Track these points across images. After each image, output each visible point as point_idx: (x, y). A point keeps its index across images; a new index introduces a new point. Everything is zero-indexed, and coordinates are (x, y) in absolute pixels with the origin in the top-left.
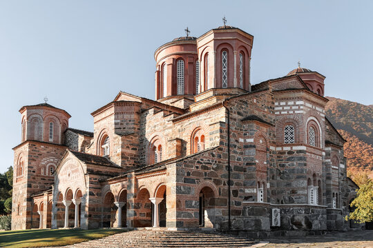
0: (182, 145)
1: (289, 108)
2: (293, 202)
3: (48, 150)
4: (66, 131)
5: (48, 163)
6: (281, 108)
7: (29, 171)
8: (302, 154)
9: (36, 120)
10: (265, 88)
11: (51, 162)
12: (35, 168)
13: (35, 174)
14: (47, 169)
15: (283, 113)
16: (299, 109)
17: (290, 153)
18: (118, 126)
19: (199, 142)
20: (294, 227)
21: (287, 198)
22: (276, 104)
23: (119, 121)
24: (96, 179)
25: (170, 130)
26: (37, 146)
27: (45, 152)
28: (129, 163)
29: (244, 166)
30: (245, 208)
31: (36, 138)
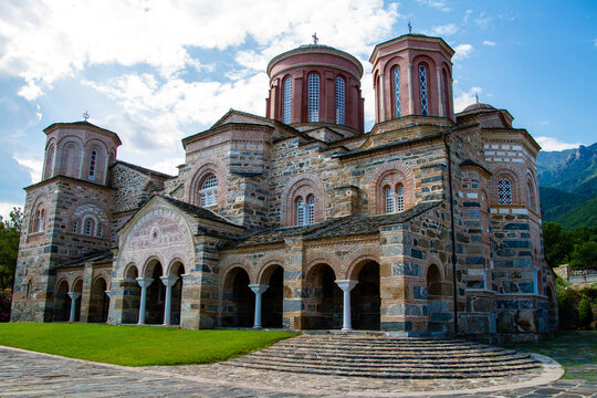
0: (359, 197)
1: (504, 154)
2: (517, 291)
3: (87, 193)
4: (115, 165)
5: (85, 213)
6: (492, 153)
7: (56, 225)
8: (524, 221)
9: (71, 145)
10: (471, 123)
11: (91, 213)
12: (65, 221)
13: (64, 231)
14: (83, 224)
15: (495, 160)
16: (517, 157)
17: (508, 217)
18: (236, 161)
19: (392, 193)
20: (519, 328)
21: (508, 285)
22: (486, 146)
23: (238, 153)
24: (212, 244)
25: (334, 173)
26: (72, 186)
27: (82, 196)
28: (255, 220)
29: (466, 234)
30: (469, 299)
31: (68, 174)
